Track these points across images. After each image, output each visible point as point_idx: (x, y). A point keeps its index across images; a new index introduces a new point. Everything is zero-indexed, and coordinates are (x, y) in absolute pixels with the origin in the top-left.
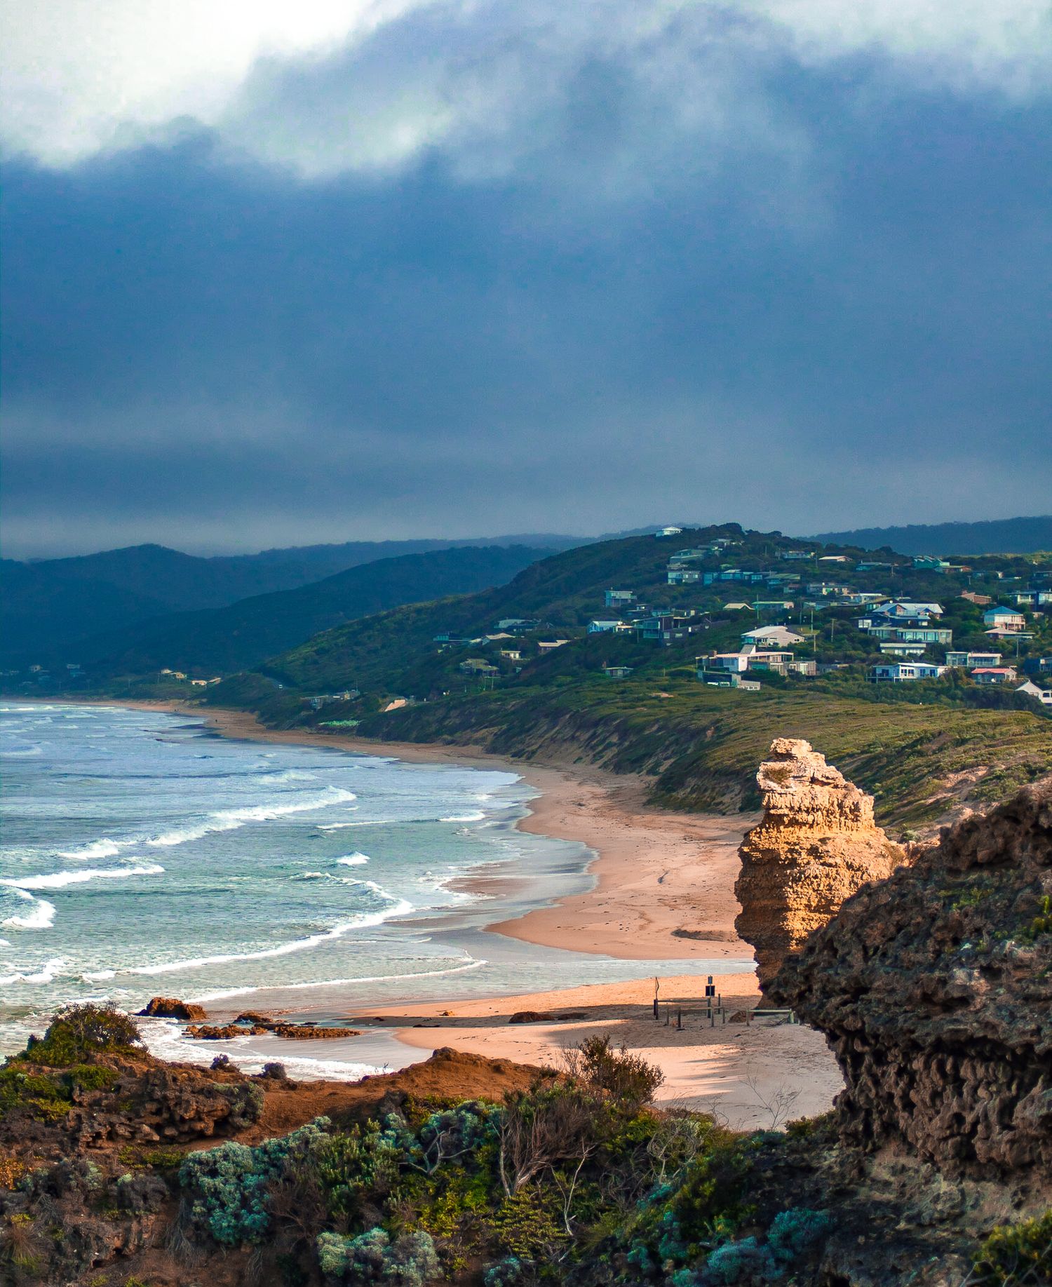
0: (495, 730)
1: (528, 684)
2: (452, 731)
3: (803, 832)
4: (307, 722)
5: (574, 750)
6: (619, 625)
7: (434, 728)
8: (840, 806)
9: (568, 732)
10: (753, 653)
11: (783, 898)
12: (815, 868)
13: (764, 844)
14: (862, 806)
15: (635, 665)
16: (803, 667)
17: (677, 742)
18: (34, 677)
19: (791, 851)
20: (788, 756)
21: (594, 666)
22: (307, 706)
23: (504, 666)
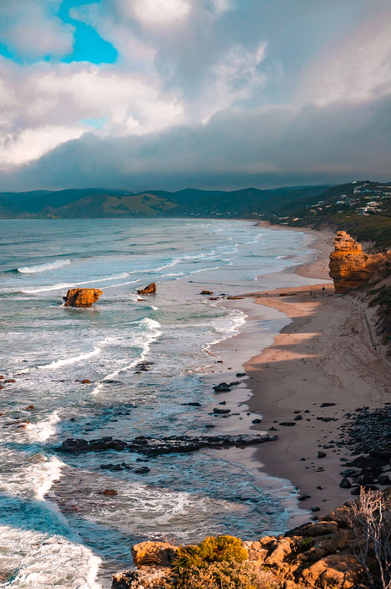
0: (314, 224)
1: (322, 215)
2: (306, 225)
3: (344, 253)
4: (278, 223)
5: (328, 229)
6: (343, 202)
7: (302, 224)
8: (353, 246)
9: (327, 225)
10: (368, 207)
11: (339, 268)
12: (347, 261)
13: (335, 255)
14: (358, 247)
15: (344, 210)
16: (379, 210)
17: (348, 227)
18: (228, 215)
19: (341, 257)
20: (341, 235)
21: (336, 211)
22: (278, 220)
23: (318, 211)
